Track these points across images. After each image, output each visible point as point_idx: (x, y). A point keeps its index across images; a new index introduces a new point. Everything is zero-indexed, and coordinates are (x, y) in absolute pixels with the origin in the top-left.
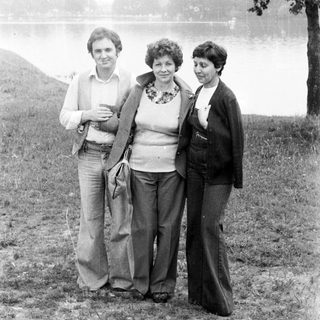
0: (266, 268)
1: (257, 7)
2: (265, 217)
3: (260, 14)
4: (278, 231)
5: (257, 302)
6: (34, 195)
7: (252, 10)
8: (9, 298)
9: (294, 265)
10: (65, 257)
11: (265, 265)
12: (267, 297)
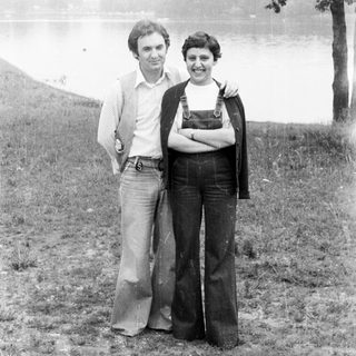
0: (316, 289)
1: (274, 4)
2: (306, 233)
3: (278, 11)
4: (322, 248)
5: (314, 325)
6: (49, 212)
7: (269, 7)
8: (43, 323)
9: (347, 285)
10: (95, 278)
11: (314, 285)
12: (323, 320)
